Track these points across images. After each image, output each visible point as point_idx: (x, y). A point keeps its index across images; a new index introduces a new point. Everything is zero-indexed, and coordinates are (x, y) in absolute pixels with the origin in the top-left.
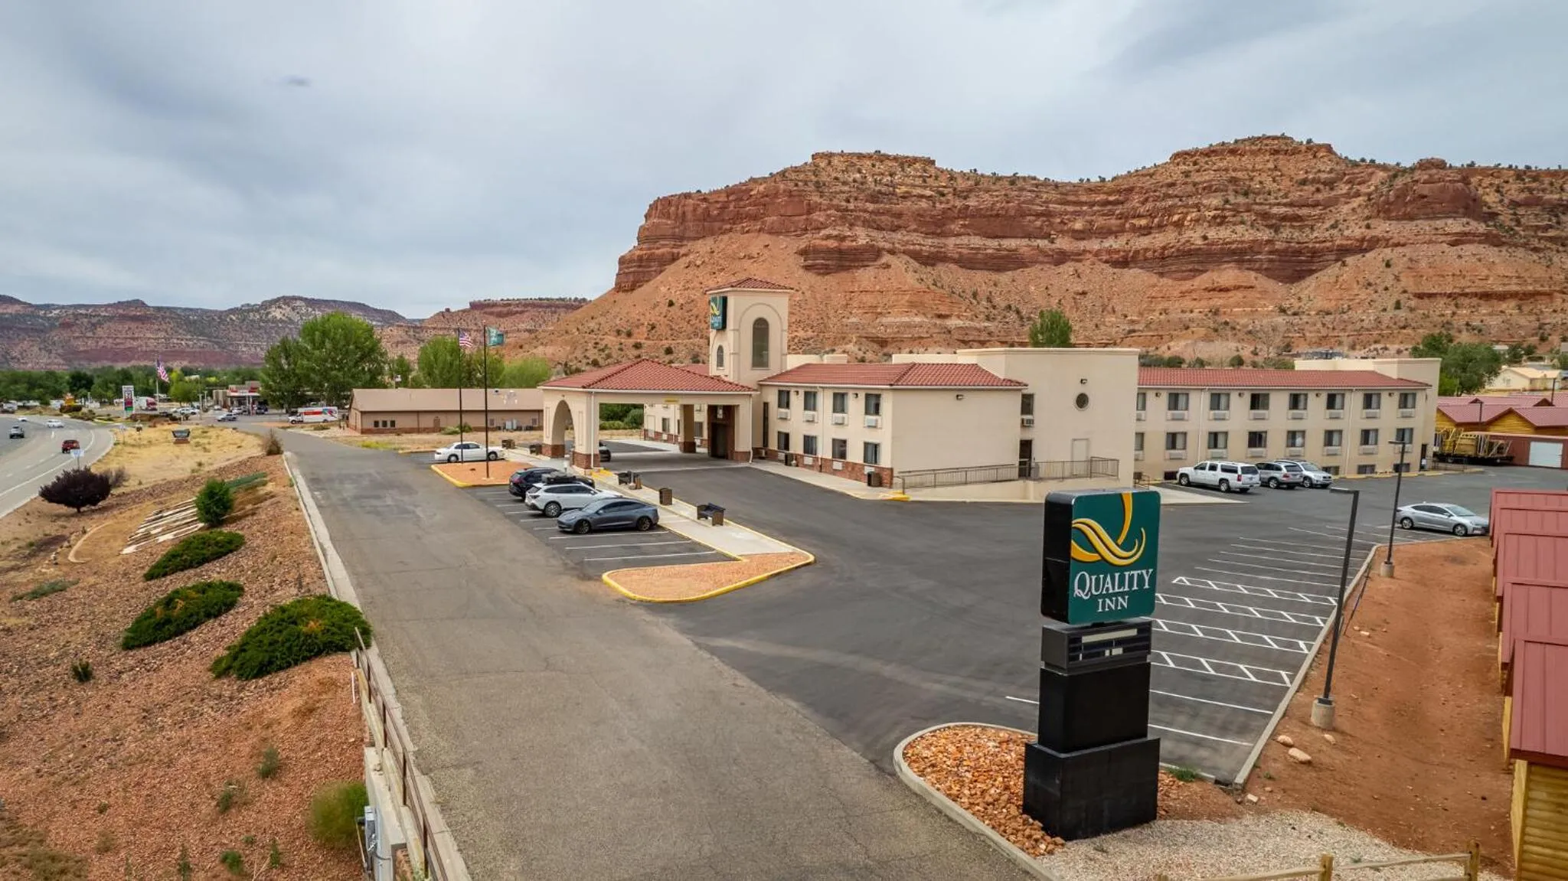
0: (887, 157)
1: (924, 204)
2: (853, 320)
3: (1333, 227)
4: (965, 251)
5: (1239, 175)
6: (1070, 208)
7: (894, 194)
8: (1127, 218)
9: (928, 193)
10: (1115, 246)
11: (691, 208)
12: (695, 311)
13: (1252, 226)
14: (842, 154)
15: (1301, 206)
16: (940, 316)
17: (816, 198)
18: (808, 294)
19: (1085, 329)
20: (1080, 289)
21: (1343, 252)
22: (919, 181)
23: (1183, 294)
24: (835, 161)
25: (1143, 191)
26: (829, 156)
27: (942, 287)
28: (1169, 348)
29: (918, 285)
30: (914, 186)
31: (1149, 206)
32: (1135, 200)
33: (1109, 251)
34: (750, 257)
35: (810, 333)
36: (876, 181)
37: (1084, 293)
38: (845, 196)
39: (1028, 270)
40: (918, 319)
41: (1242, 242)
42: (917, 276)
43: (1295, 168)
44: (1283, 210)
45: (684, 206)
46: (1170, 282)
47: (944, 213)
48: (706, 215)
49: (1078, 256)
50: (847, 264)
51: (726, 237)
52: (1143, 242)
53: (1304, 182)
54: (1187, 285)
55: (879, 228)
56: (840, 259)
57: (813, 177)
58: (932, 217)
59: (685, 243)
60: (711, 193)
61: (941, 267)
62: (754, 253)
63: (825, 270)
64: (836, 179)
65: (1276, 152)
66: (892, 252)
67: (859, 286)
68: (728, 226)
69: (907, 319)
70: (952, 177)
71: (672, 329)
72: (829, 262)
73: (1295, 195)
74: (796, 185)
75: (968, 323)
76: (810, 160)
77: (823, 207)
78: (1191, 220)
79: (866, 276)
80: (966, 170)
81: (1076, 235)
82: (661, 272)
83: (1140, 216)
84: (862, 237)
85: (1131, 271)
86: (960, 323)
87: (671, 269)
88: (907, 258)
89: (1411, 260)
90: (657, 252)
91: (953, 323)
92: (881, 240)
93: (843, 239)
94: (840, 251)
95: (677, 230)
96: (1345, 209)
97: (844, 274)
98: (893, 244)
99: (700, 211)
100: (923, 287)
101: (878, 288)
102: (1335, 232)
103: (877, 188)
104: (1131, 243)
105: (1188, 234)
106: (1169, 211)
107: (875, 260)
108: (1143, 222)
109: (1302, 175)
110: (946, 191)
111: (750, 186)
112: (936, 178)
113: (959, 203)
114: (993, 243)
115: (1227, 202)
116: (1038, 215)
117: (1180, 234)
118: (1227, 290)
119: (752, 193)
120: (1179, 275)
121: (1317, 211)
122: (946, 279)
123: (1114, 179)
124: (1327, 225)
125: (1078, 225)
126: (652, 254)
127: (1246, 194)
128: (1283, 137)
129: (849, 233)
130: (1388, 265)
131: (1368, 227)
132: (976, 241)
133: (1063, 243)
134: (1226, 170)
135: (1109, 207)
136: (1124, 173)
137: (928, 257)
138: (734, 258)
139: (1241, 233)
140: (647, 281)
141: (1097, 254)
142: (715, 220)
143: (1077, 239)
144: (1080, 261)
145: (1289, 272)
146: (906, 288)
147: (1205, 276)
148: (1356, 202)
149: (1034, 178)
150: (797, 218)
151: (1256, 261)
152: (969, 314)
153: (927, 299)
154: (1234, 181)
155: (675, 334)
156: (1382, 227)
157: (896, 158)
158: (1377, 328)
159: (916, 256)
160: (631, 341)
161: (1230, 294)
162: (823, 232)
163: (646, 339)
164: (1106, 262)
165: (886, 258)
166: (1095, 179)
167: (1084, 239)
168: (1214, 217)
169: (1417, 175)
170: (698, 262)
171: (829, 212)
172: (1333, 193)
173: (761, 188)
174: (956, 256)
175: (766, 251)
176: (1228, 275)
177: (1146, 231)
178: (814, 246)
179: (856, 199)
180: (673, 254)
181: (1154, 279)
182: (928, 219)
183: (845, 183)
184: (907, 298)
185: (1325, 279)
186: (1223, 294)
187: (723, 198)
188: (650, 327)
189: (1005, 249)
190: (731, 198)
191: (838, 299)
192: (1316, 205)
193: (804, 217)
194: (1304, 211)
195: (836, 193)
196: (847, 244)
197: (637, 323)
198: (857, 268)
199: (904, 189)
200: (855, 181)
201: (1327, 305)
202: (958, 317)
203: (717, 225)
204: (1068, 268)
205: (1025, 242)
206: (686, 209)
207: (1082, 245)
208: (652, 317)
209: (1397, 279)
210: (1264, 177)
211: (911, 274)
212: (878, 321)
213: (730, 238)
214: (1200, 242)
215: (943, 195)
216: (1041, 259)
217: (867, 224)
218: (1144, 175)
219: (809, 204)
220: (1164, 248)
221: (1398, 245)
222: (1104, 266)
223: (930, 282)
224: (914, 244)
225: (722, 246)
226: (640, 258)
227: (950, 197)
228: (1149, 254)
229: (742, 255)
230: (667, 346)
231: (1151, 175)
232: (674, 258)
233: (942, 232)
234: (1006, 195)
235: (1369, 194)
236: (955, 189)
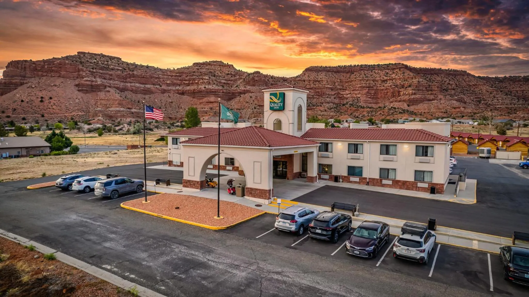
0: (105, 56)
1: (119, 72)
2: (98, 109)
3: (237, 86)
4: (134, 88)
5: (212, 71)
6: (166, 77)
7: (109, 68)
8: (182, 81)
9: (120, 69)
10: (180, 89)
11: (28, 66)
12: (34, 104)
13: (217, 85)
14: (89, 53)
15: (228, 81)
16: (129, 108)
17: (80, 67)
18: (81, 100)
19: (174, 113)
20: (171, 101)
21: (240, 93)
22: (117, 65)
23: (201, 103)
24: (86, 55)
25: (185, 73)
26: (84, 53)
27: (128, 99)
28: (203, 119)
29: (120, 98)
30: (115, 66)
31: (188, 78)
32: (184, 76)
33: (178, 90)
34: (55, 86)
35: (83, 113)
36: (102, 63)
37: (172, 102)
38: (91, 67)
39: (154, 95)
40: (122, 109)
41: (215, 89)
42: (119, 95)
43: (226, 70)
44: (224, 81)
45: (25, 65)
46: (196, 100)
47: (126, 75)
48: (35, 69)
49: (168, 91)
50: (94, 90)
51: (44, 78)
52: (188, 88)
53: (228, 74)
54: (201, 101)
55: (105, 79)
56: (92, 88)
57: (79, 60)
58: (123, 76)
59: (26, 79)
60: (36, 61)
61: (126, 92)
62: (58, 84)
63: (86, 92)
64: (88, 61)
65: (220, 65)
66: (110, 87)
67: (99, 98)
68: (45, 74)
69: (118, 109)
70: (128, 64)
71: (24, 111)
72: (88, 89)
73: (226, 78)
74: (73, 62)
75: (138, 111)
76: (77, 54)
77: (84, 70)
78: (201, 82)
79: (102, 95)
80: (132, 62)
81: (168, 85)
82: (16, 89)
83: (186, 80)
84: (99, 81)
85: (185, 96)
86: (136, 110)
87: (20, 88)
88: (115, 89)
89: (256, 96)
90: (13, 81)
91: (133, 110)
92: (106, 82)
93: (93, 81)
94: (92, 85)
95: (22, 74)
96: (239, 82)
97: (94, 93)
98: (110, 84)
99: (32, 67)
100: (122, 99)
101: (106, 98)
102: (237, 88)
103: (103, 66)
104: (184, 88)
105: (200, 87)
106: (194, 80)
107: (104, 89)
108: (187, 82)
109: (227, 72)
110: (126, 68)
111: (54, 60)
112: (122, 64)
113: (131, 73)
114: (143, 86)
115: (210, 78)
116: (156, 78)
117: (198, 86)
118: (213, 102)
119: (55, 63)
120: (199, 98)
121: (232, 82)
122: (129, 96)
123: (178, 69)
124: (235, 86)
125: (168, 82)
126: (10, 82)
127: (214, 76)
128: (221, 62)
129: (94, 80)
130: (251, 97)
131: (245, 87)
132: (137, 85)
133: (164, 87)
134: (208, 69)
135: (177, 77)
136: (180, 68)
137: (122, 89)
138: (49, 85)
139: (214, 87)
140: (9, 92)
141: (174, 91)
142: (39, 71)
143: (168, 86)
144: (170, 93)
145: (227, 98)
146: (116, 99)
147: (206, 99)
148: (241, 80)
149: (154, 67)
150: (74, 73)
151: (219, 95)
152: (138, 108)
153: (124, 102)
154: (211, 72)
155: (25, 112)
156: (248, 88)
157: (108, 56)
158: (253, 114)
159: (118, 88)
160: (5, 115)
161: (214, 104)
162: (85, 79)
163: (12, 114)
164: (177, 93)
165: (108, 89)
166: (172, 69)
167: (170, 86)
168: (207, 82)
169: (255, 75)
170: (33, 86)
171: (86, 72)
172: (235, 78)
173: (58, 61)
174: (131, 89)
175: (62, 84)
176: (212, 99)
177: (188, 85)
178: (82, 83)
179: (96, 68)
180: (21, 82)
181: (192, 99)
182: (121, 77)
183: (91, 63)
184: (117, 102)
185: (236, 100)
186: (211, 104)
187: (42, 64)
188: (13, 110)
189: (147, 88)
190: (45, 64)
191: (93, 102)
192: (231, 81)
193: (77, 73)
194: (229, 82)
195: (88, 66)
196: (94, 83)
197: (6, 108)
198: (99, 91)
199: (112, 66)
200: (94, 62)
201: (239, 107)
202: (135, 109)
203: (40, 73)
204: (166, 95)
205: (152, 86)
206: (26, 66)
207: (170, 88)
208: (14, 106)
209: (253, 101)
210: (218, 72)
211: (117, 94)
212: (108, 109)
213: (46, 79)
214: (204, 89)
215: (125, 69)
216: (158, 91)
217: (100, 77)
218: (186, 69)
219: (79, 69)
220: (194, 90)
221: (253, 92)
222: (177, 94)
223: (124, 97)
224: (117, 85)
225: (43, 81)
226: (5, 83)
227: (127, 70)
228: (190, 92)
229: (52, 85)
230: (23, 117)
231: (188, 69)
232: (22, 84)
233: (126, 81)
234: (146, 71)
235: (244, 79)
236: (129, 68)
